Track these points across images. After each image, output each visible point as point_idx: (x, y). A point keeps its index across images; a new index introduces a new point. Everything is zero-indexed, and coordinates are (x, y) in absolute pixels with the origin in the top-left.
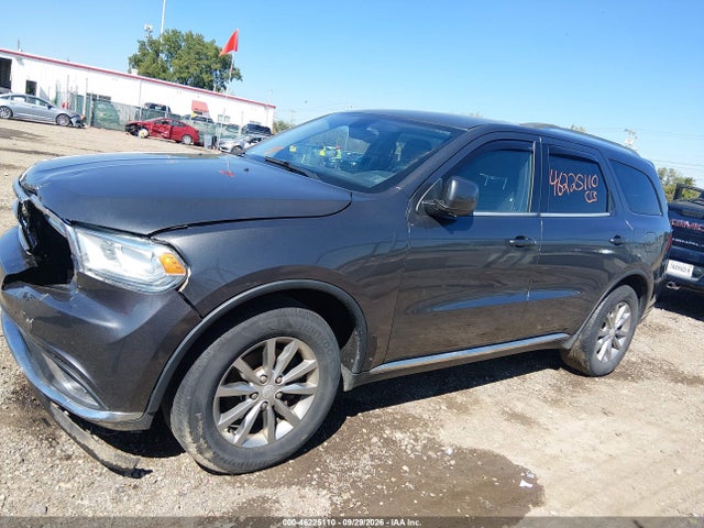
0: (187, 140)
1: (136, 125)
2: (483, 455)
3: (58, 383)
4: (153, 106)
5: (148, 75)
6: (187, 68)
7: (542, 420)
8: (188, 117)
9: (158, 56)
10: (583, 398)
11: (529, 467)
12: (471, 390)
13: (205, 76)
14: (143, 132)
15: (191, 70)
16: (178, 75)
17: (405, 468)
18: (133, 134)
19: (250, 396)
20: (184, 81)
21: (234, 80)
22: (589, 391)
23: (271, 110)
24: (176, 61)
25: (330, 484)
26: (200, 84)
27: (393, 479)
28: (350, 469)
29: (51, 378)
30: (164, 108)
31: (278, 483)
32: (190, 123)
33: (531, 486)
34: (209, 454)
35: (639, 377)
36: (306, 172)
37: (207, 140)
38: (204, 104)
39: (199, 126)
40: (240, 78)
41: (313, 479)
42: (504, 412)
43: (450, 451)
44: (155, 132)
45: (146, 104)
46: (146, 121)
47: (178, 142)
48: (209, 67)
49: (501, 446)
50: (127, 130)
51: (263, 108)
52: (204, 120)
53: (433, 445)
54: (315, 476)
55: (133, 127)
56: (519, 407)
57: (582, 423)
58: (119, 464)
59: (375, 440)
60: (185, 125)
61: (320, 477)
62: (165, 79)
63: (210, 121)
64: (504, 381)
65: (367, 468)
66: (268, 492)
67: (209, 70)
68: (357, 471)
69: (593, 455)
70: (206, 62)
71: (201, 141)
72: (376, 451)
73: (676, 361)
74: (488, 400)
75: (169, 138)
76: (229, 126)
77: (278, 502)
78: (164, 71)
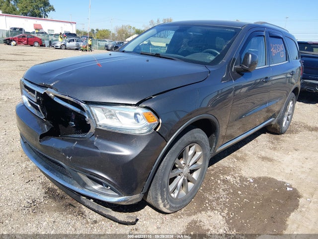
0: (36, 44)
1: (9, 39)
2: (265, 179)
3: (89, 186)
4: (15, 29)
5: (7, 13)
6: (26, 7)
7: (275, 158)
8: (34, 33)
9: (9, 2)
10: (284, 145)
11: (284, 180)
12: (240, 149)
13: (36, 11)
14: (13, 43)
15: (28, 8)
16: (22, 12)
17: (239, 192)
18: (8, 44)
19: (179, 175)
20: (25, 14)
21: (51, 11)
22: (283, 141)
23: (74, 25)
24: (20, 4)
25: (216, 207)
26: (34, 15)
27: (239, 199)
28: (219, 198)
29: (84, 185)
30: (21, 29)
31: (195, 212)
32: (36, 35)
33: (291, 189)
34: (168, 206)
35: (297, 132)
36: (174, 58)
37: (47, 43)
38: (40, 25)
39: (41, 37)
40: (54, 10)
41: (207, 207)
42: (259, 157)
43: (252, 181)
44: (19, 42)
45: (11, 28)
46: (14, 37)
47: (32, 46)
48: (37, 6)
49: (269, 174)
50: (4, 43)
51: (70, 24)
52: (43, 33)
53: (243, 179)
54: (207, 205)
55: (8, 41)
56: (263, 154)
57: (290, 156)
58: (129, 220)
59: (219, 181)
60: (34, 37)
61: (209, 205)
62: (16, 14)
63: (46, 33)
64: (250, 143)
65: (225, 196)
66: (194, 217)
67: (38, 7)
68: (222, 198)
69: (303, 170)
70: (35, 4)
71: (43, 44)
72: (223, 187)
73: (304, 121)
74: (250, 153)
75: (27, 44)
76: (55, 35)
77: (201, 221)
78: (14, 10)
